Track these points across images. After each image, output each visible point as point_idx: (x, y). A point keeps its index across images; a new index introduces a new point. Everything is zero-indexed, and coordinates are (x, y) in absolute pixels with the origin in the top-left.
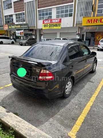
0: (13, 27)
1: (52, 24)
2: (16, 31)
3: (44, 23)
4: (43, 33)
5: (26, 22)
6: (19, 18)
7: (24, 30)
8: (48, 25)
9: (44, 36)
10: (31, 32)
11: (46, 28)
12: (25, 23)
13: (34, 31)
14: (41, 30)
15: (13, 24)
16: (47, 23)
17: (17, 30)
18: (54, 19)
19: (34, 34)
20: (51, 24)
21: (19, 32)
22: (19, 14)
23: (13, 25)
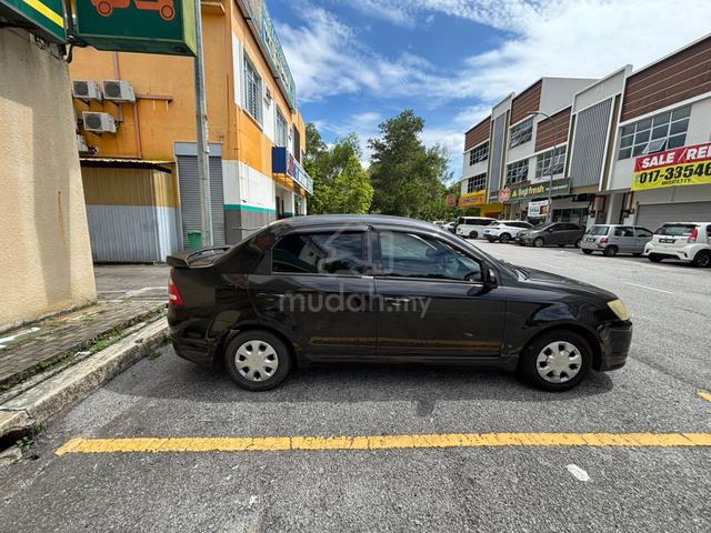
0: (524, 192)
1: (684, 165)
2: (531, 205)
3: (638, 167)
4: (634, 206)
5: (566, 175)
6: (547, 163)
7: (553, 198)
8: (658, 172)
9: (640, 216)
10: (583, 205)
11: (648, 185)
12: (562, 176)
13: (597, 199)
14: (626, 195)
15: (526, 184)
16: (654, 167)
17: (533, 200)
18: (697, 147)
19: (593, 212)
20: (675, 167)
21: (538, 205)
22: (548, 155)
23: (524, 188)
